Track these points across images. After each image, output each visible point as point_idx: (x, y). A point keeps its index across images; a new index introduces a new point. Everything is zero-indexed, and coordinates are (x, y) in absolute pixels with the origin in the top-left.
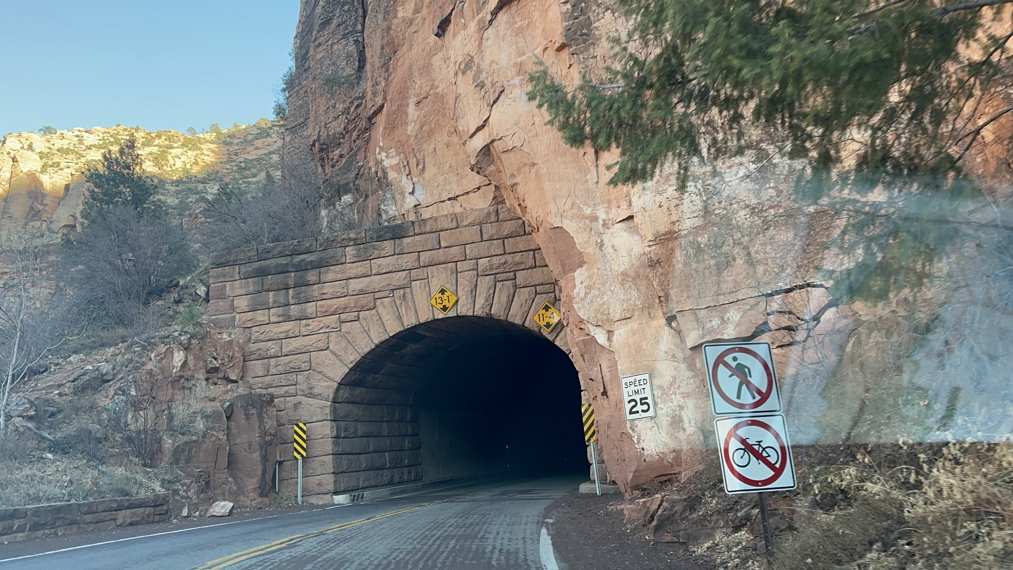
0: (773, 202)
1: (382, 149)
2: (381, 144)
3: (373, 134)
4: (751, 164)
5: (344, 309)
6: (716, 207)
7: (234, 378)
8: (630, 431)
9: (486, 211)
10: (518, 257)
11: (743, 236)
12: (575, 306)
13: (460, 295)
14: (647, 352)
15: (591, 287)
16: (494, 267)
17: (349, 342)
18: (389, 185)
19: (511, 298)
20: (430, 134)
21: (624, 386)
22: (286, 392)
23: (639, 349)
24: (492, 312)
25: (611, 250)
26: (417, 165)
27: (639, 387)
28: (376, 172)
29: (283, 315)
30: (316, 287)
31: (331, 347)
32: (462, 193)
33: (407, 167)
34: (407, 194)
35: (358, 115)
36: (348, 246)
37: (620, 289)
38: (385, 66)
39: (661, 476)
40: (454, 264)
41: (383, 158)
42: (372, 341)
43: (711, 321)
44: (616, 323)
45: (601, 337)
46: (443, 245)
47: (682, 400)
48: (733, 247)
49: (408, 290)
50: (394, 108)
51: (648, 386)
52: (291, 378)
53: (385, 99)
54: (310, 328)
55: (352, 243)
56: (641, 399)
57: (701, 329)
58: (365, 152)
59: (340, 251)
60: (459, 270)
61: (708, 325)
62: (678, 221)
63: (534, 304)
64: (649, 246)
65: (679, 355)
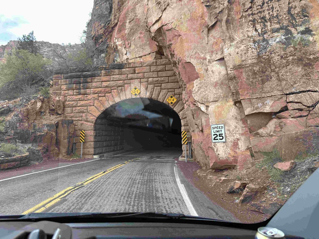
0: (292, 53)
2: (116, 37)
3: (113, 33)
4: (283, 36)
5: (100, 92)
6: (263, 55)
7: (60, 113)
8: (214, 147)
9: (152, 61)
10: (162, 79)
11: (276, 68)
12: (193, 95)
13: (141, 90)
14: (224, 115)
15: (201, 87)
16: (154, 81)
17: (101, 104)
18: (118, 51)
19: (159, 93)
20: (133, 34)
21: (212, 128)
22: (78, 119)
23: (220, 114)
24: (152, 97)
25: (211, 73)
26: (128, 44)
27: (219, 129)
28: (114, 46)
29: (78, 93)
30: (90, 84)
31: (95, 105)
32: (143, 55)
33: (124, 45)
34: (124, 55)
35: (109, 27)
36: (102, 70)
37: (214, 89)
38: (119, 9)
39: (226, 166)
40: (140, 79)
41: (116, 41)
42: (109, 104)
43: (258, 104)
44: (210, 103)
45: (203, 108)
46: (136, 72)
47: (239, 136)
48: (271, 73)
49: (123, 87)
50: (121, 24)
51: (223, 130)
52: (80, 115)
53: (118, 21)
54: (88, 98)
55: (104, 69)
56: (219, 134)
57: (252, 107)
58: (110, 39)
59: (99, 72)
60: (141, 82)
61: (256, 106)
62: (245, 60)
63: (167, 95)
64: (230, 71)
65: (239, 117)
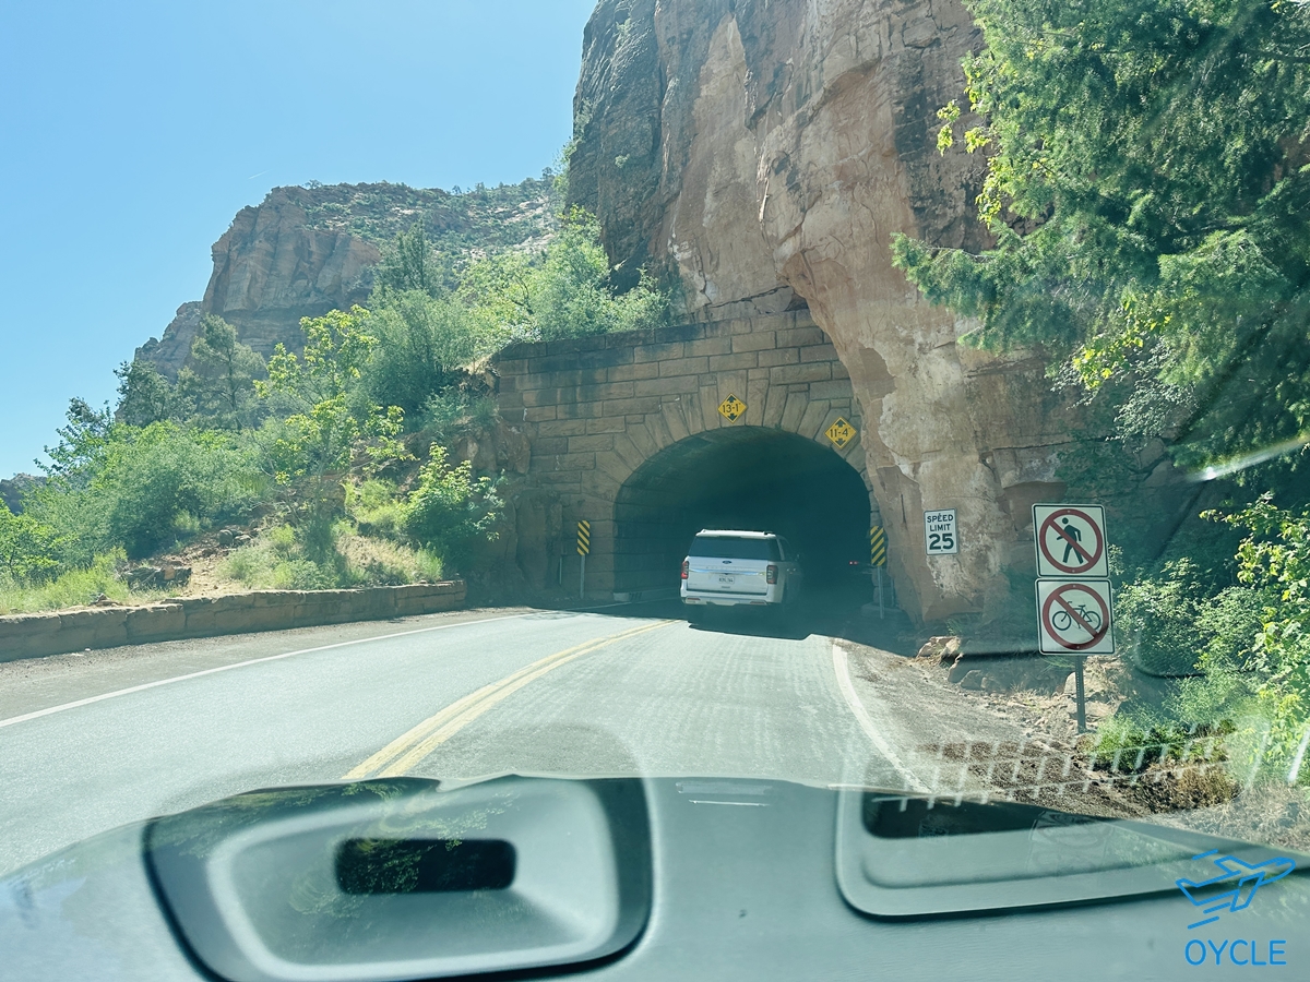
1: (674, 241)
2: (674, 236)
3: (666, 225)
5: (631, 411)
7: (522, 472)
8: (930, 566)
9: (783, 316)
10: (814, 368)
12: (880, 433)
13: (749, 404)
14: (955, 488)
15: (899, 414)
16: (788, 376)
17: (634, 445)
18: (680, 280)
19: (802, 412)
20: (728, 228)
21: (927, 519)
22: (570, 489)
23: (946, 484)
24: (782, 424)
25: (925, 377)
26: (712, 260)
27: (943, 523)
28: (667, 266)
29: (570, 413)
30: (602, 386)
31: (616, 447)
32: (757, 294)
33: (700, 263)
34: (698, 292)
35: (651, 203)
36: (636, 346)
37: (932, 419)
38: (684, 150)
39: (958, 613)
40: (745, 371)
41: (675, 251)
42: (656, 445)
43: (1031, 461)
44: (924, 455)
45: (906, 469)
46: (735, 350)
47: (990, 540)
49: (695, 396)
50: (690, 197)
51: (953, 523)
52: (577, 476)
53: (681, 186)
54: (596, 427)
55: (641, 343)
56: (944, 535)
57: (1018, 470)
58: (656, 243)
59: (628, 351)
60: (750, 378)
61: (1028, 466)
63: (827, 419)
64: (969, 377)
65: (991, 493)
